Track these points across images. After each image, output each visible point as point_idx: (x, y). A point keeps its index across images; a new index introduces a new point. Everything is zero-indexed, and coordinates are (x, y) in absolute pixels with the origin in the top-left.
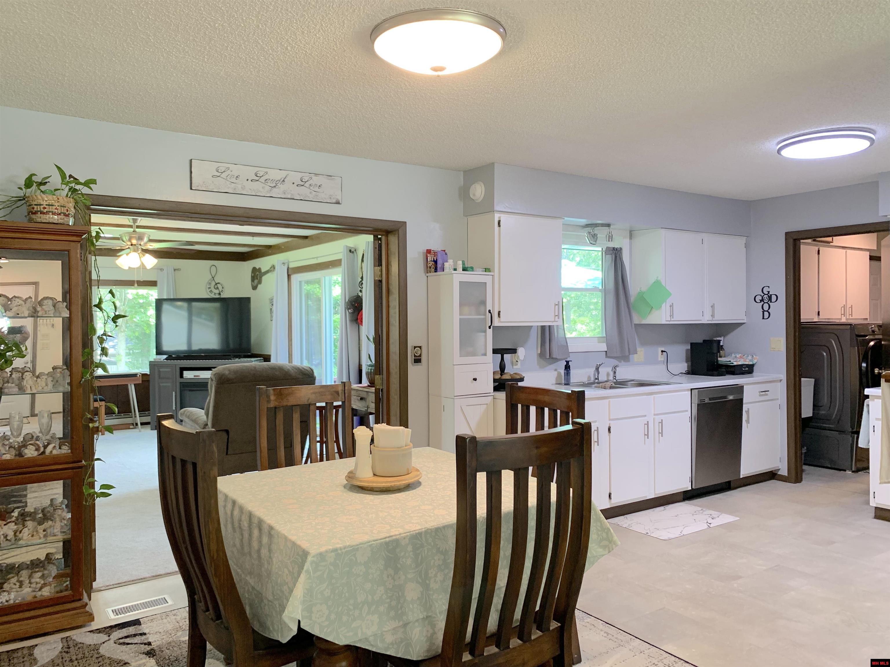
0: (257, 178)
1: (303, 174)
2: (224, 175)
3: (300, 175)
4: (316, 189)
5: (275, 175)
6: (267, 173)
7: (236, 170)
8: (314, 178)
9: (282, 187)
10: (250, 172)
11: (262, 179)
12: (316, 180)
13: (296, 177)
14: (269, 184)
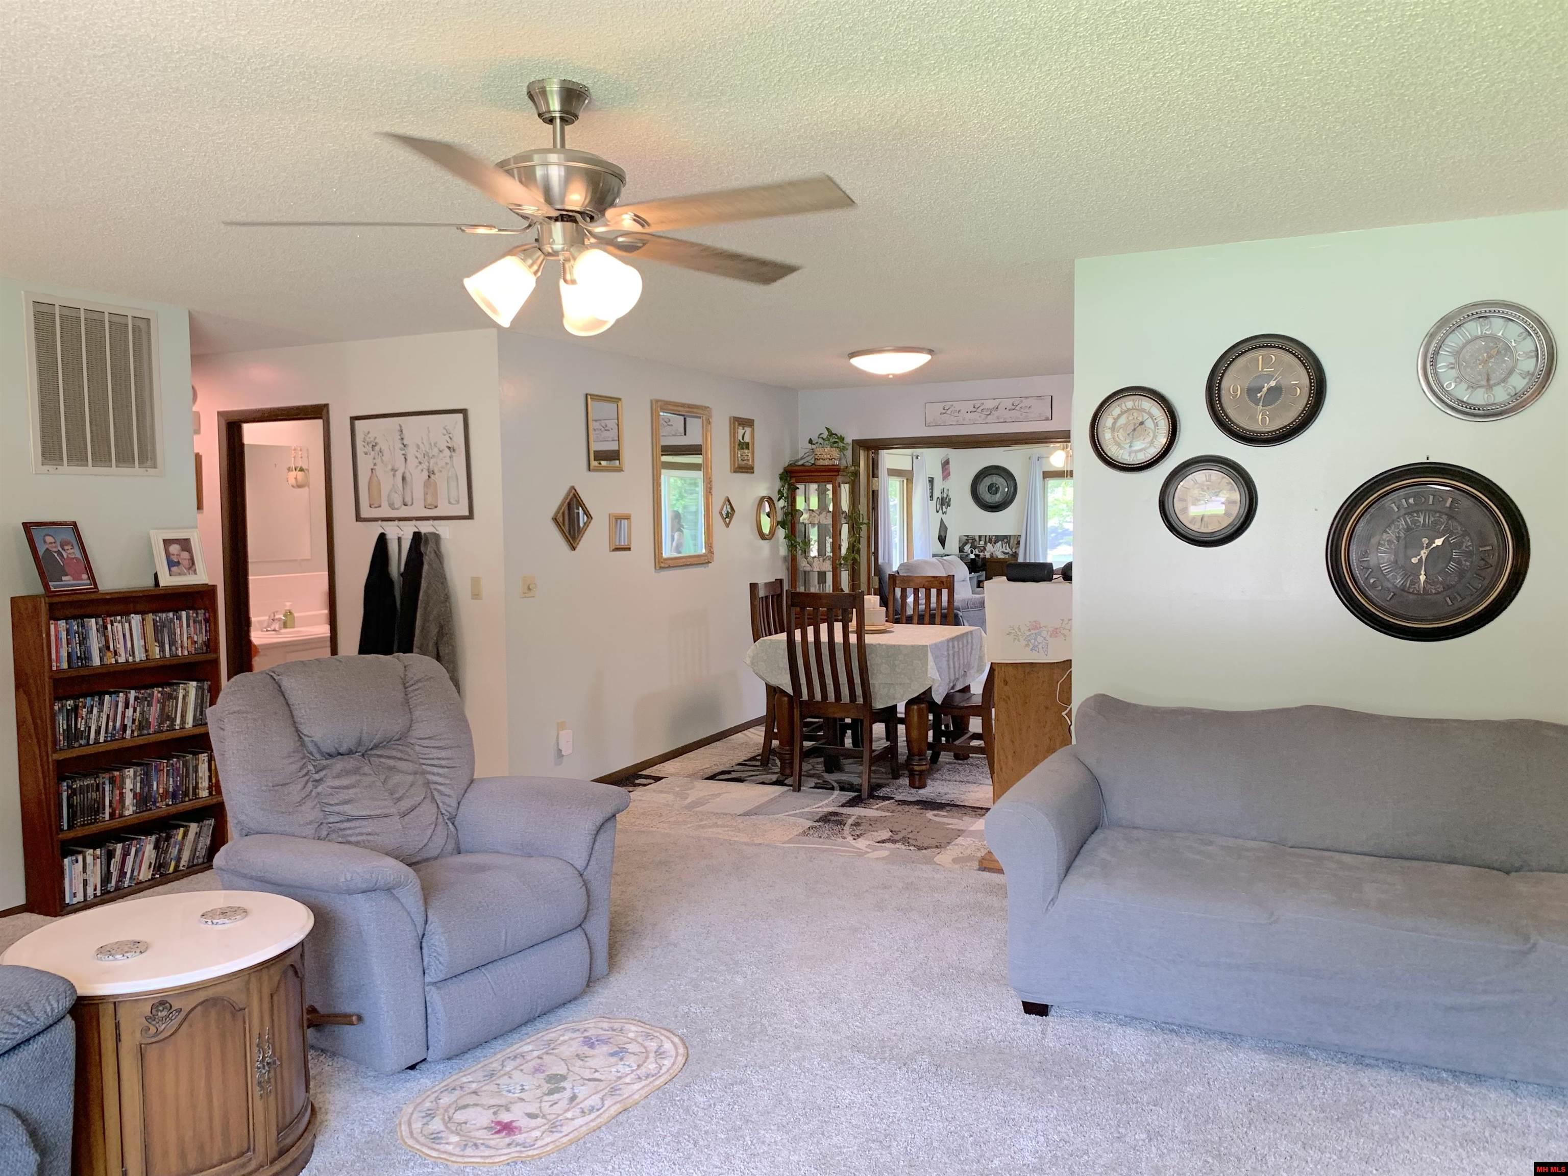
0: (975, 410)
1: (1013, 400)
2: (949, 412)
3: (1011, 401)
4: (1027, 410)
5: (990, 404)
6: (983, 404)
7: (957, 406)
8: (1024, 401)
9: (996, 413)
10: (969, 406)
11: (979, 410)
12: (1026, 403)
13: (1008, 403)
14: (985, 413)
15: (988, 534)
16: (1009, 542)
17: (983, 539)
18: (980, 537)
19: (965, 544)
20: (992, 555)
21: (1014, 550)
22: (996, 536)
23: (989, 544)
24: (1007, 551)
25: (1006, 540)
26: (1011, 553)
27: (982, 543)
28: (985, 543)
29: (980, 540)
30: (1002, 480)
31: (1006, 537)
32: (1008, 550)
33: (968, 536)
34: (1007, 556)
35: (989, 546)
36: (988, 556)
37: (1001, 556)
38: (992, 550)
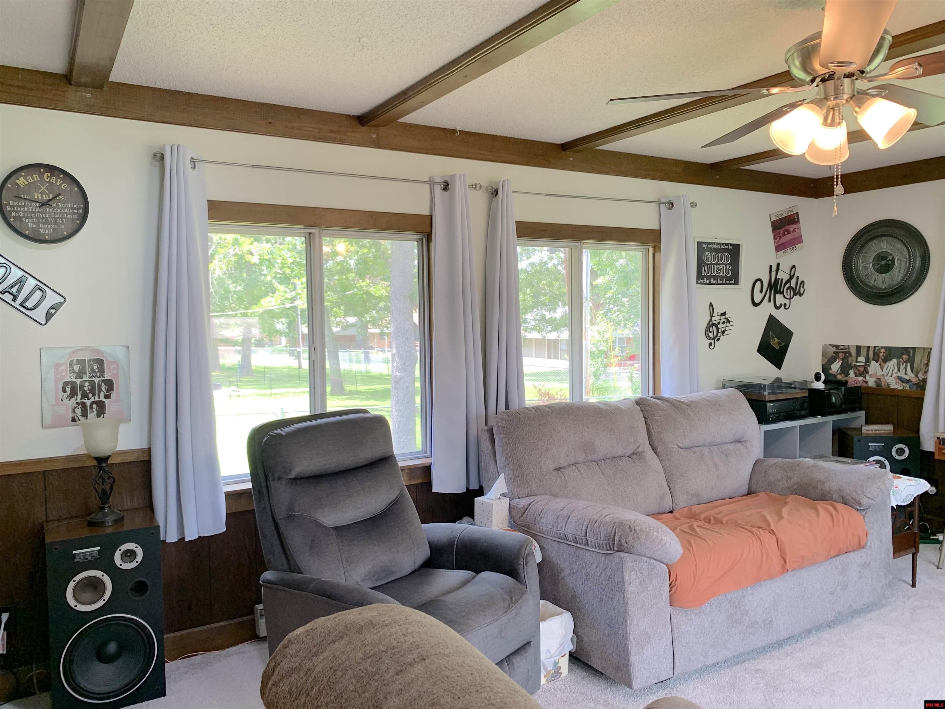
15: (872, 344)
16: (911, 361)
17: (864, 352)
18: (858, 348)
19: (832, 360)
20: (878, 382)
21: (921, 376)
22: (886, 348)
23: (873, 363)
24: (907, 377)
25: (905, 357)
26: (915, 380)
27: (862, 359)
28: (867, 361)
29: (858, 354)
30: (899, 246)
31: (906, 350)
32: (910, 375)
33: (837, 346)
34: (908, 387)
35: (874, 367)
36: (871, 382)
37: (895, 385)
38: (879, 373)
